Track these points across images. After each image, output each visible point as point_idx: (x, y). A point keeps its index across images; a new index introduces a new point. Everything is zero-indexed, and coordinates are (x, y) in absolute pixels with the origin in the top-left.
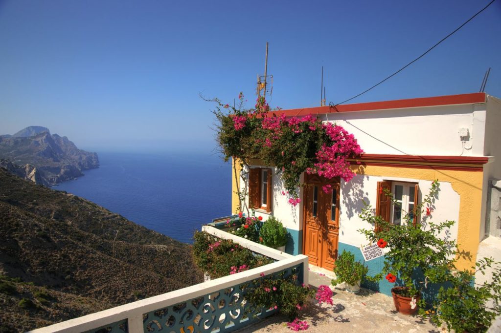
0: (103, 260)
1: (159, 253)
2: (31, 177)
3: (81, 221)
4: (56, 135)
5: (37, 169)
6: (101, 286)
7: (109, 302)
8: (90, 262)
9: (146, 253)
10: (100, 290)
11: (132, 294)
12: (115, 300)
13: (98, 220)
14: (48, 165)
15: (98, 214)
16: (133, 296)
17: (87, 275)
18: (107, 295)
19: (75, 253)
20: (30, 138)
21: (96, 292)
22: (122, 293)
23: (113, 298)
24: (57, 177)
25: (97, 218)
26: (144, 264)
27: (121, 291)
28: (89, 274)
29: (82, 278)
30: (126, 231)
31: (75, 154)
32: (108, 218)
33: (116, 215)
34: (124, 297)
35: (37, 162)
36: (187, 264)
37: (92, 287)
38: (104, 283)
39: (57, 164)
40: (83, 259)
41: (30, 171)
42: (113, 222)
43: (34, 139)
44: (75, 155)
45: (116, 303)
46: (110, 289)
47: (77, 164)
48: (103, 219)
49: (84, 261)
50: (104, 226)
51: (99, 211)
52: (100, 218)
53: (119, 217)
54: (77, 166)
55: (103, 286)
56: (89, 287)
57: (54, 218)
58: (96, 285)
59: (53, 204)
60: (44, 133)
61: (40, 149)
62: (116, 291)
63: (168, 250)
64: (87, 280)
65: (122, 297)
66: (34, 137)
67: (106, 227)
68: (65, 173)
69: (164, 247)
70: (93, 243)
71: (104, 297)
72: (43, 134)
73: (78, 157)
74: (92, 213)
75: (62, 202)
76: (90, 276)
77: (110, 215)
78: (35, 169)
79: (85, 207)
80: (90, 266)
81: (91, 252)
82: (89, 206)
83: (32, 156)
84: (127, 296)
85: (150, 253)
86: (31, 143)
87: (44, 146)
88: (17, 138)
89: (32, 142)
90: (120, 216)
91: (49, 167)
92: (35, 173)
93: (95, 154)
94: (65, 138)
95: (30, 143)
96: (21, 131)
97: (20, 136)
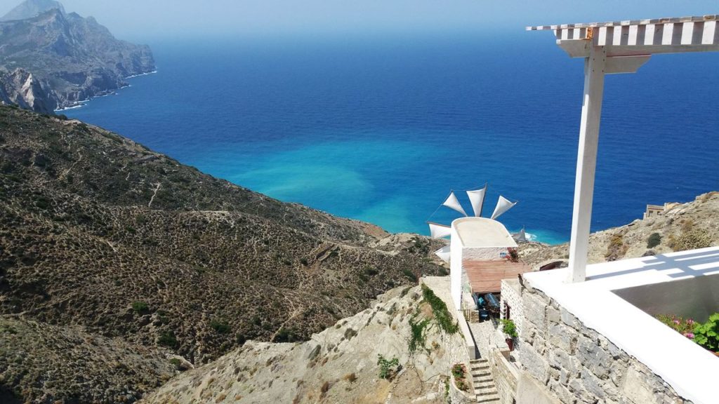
0: (77, 244)
1: (211, 225)
2: (27, 91)
3: (87, 169)
4: (74, 15)
5: (34, 77)
6: (66, 293)
7: (83, 322)
8: (45, 250)
9: (184, 226)
10: (65, 303)
11: (129, 307)
12: (93, 320)
13: (120, 166)
14: (64, 70)
15: (122, 155)
16: (131, 310)
17: (38, 275)
18: (79, 311)
19: (13, 234)
20: (28, 22)
21: (56, 306)
22: (108, 306)
23: (90, 316)
24: (82, 90)
25: (120, 162)
26: (176, 246)
27: (106, 302)
28: (41, 274)
29: (28, 281)
30: (175, 184)
31: (110, 49)
32: (141, 162)
33: (158, 155)
34: (111, 313)
35: (44, 63)
36: (266, 243)
37: (48, 298)
38: (73, 288)
39: (78, 68)
40: (31, 246)
41: (23, 82)
42: (150, 168)
43: (35, 23)
44: (111, 51)
45: (95, 324)
46: (83, 299)
47: (115, 67)
48: (131, 164)
49: (32, 249)
50: (132, 177)
51: (124, 150)
52: (126, 161)
53: (163, 160)
54: (115, 71)
55: (71, 294)
56: (42, 297)
57: (36, 164)
58: (55, 294)
59: (32, 139)
60: (52, 10)
61: (48, 40)
62: (96, 303)
63: (229, 219)
64: (37, 283)
65: (108, 313)
66: (36, 20)
67: (136, 179)
68: (95, 82)
69: (223, 215)
70: (71, 212)
71: (72, 314)
72: (49, 13)
73: (116, 53)
74: (111, 154)
75: (51, 134)
76: (43, 276)
77: (147, 157)
78: (30, 76)
79: (97, 144)
80: (45, 257)
81: (53, 232)
82: (107, 140)
83: (34, 53)
84: (118, 311)
85: (193, 226)
86: (32, 31)
87: (53, 37)
88: (7, 22)
89: (34, 29)
90: (166, 157)
91: (66, 72)
92: (31, 84)
93: (146, 47)
94: (92, 20)
95: (29, 31)
96: (14, 10)
97: (12, 19)
